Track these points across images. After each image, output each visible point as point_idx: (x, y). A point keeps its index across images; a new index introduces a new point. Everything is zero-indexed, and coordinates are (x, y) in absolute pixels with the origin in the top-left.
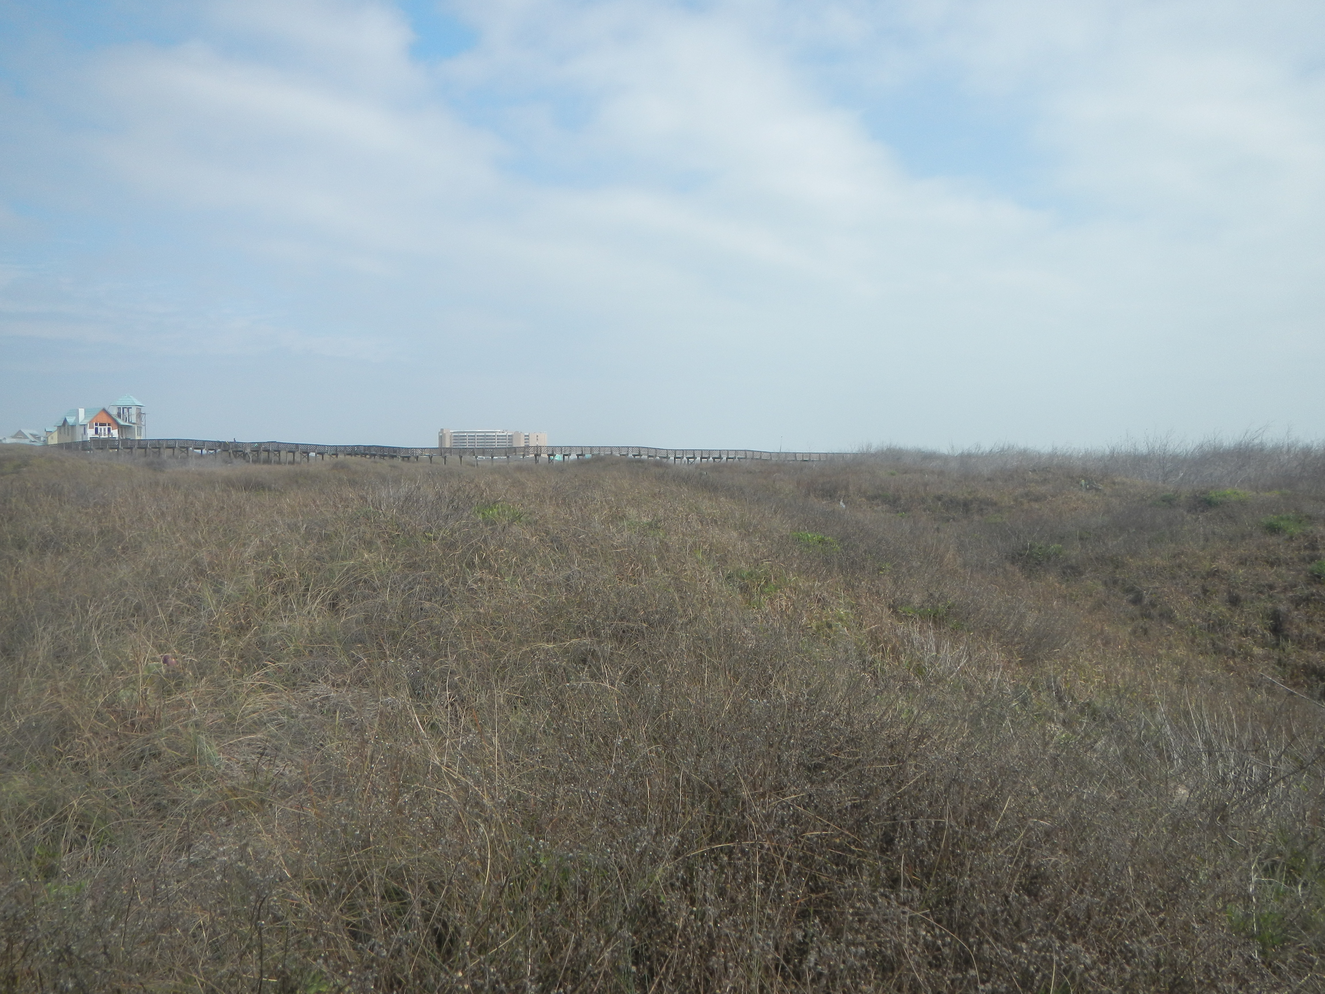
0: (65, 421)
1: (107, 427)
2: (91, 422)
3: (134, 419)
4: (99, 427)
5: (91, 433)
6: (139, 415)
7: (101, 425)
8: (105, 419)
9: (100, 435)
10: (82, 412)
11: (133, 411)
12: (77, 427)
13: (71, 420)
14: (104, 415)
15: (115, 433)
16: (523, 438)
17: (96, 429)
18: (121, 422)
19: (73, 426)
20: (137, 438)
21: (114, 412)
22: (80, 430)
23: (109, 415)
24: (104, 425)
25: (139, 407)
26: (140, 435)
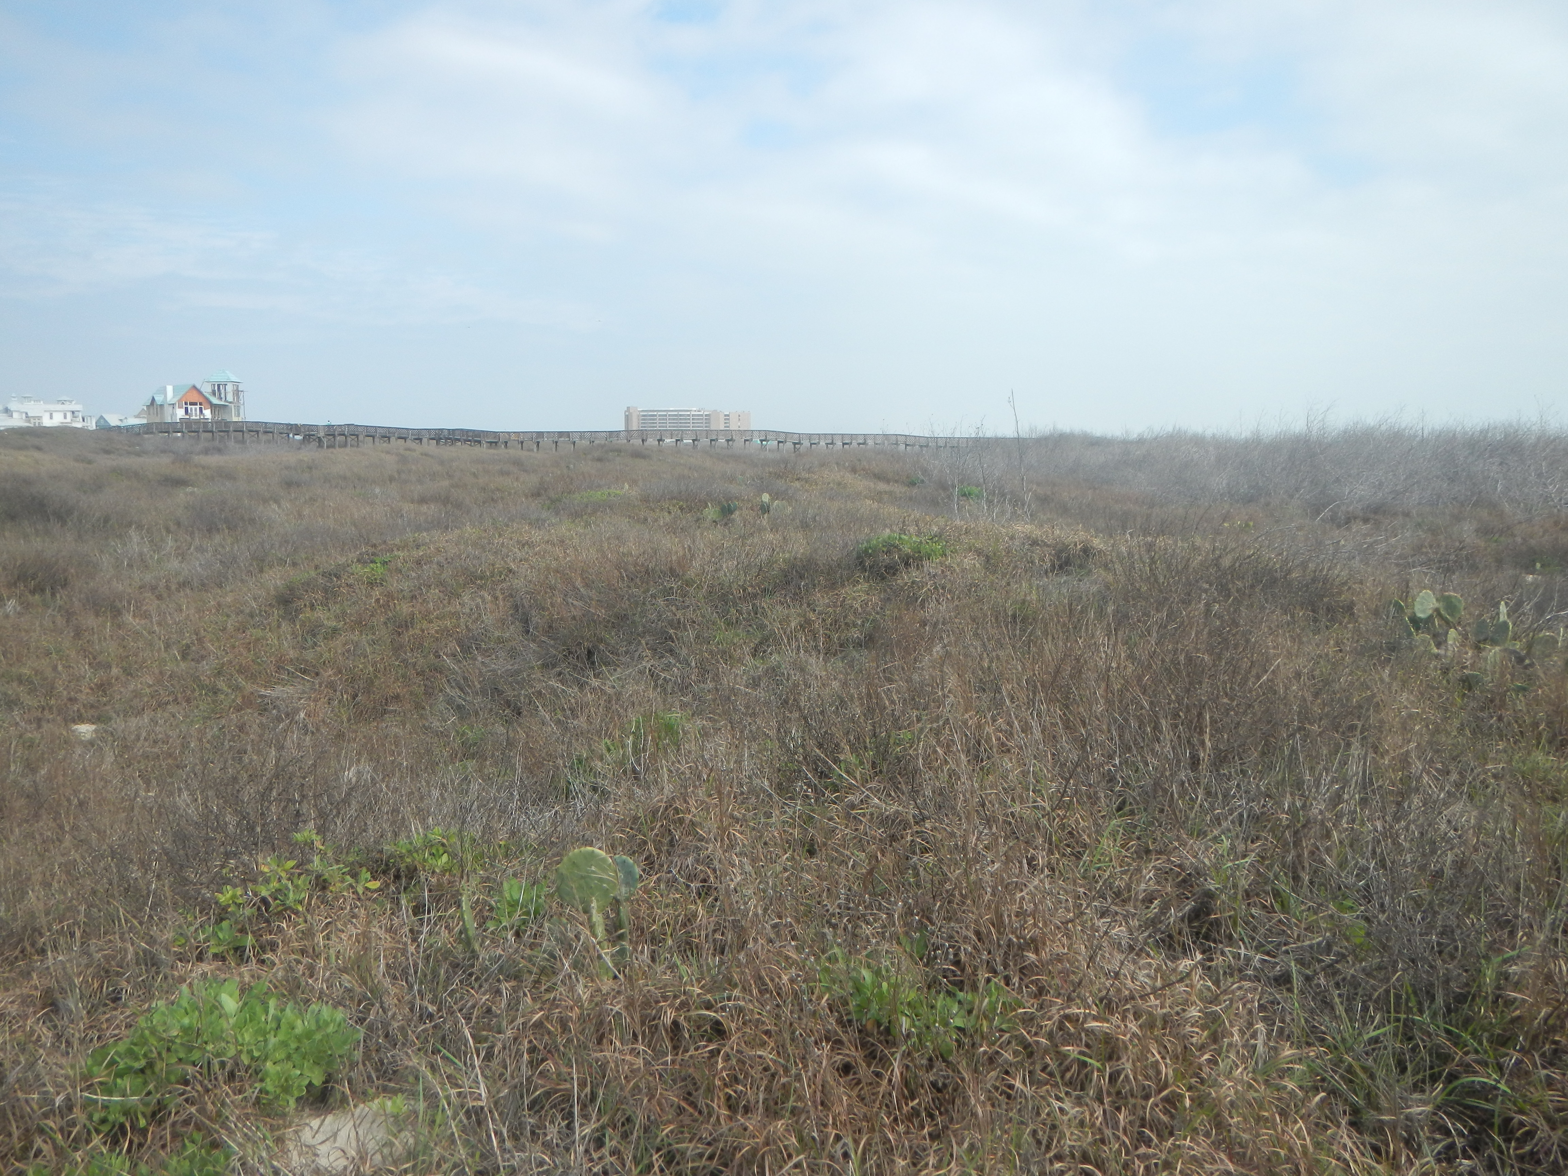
0: (153, 399)
1: (198, 407)
2: (180, 401)
3: (230, 398)
4: (189, 407)
5: (180, 413)
6: (237, 392)
7: (191, 404)
8: (195, 398)
9: (191, 415)
10: (170, 389)
11: (229, 388)
12: (166, 406)
13: (159, 399)
14: (195, 393)
15: (207, 413)
16: (722, 418)
17: (186, 409)
18: (215, 401)
19: (162, 406)
20: (235, 419)
21: (207, 389)
22: (168, 410)
23: (200, 392)
24: (195, 404)
25: (236, 384)
26: (239, 415)
